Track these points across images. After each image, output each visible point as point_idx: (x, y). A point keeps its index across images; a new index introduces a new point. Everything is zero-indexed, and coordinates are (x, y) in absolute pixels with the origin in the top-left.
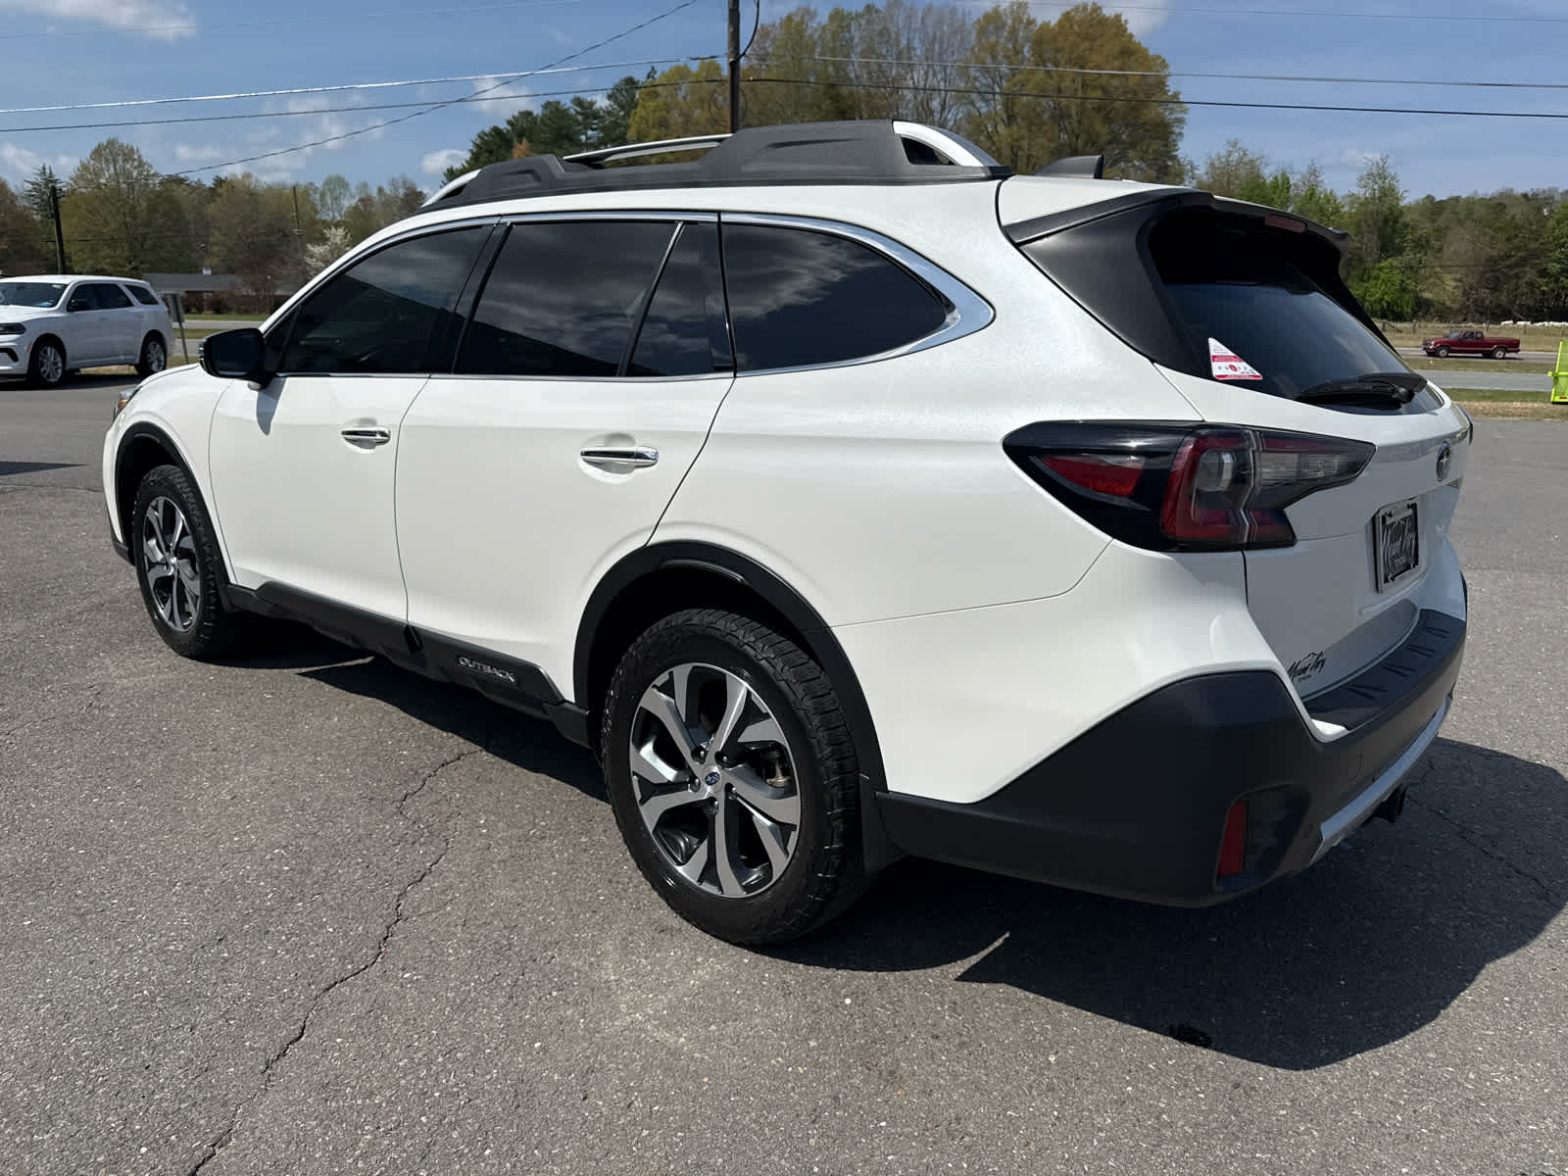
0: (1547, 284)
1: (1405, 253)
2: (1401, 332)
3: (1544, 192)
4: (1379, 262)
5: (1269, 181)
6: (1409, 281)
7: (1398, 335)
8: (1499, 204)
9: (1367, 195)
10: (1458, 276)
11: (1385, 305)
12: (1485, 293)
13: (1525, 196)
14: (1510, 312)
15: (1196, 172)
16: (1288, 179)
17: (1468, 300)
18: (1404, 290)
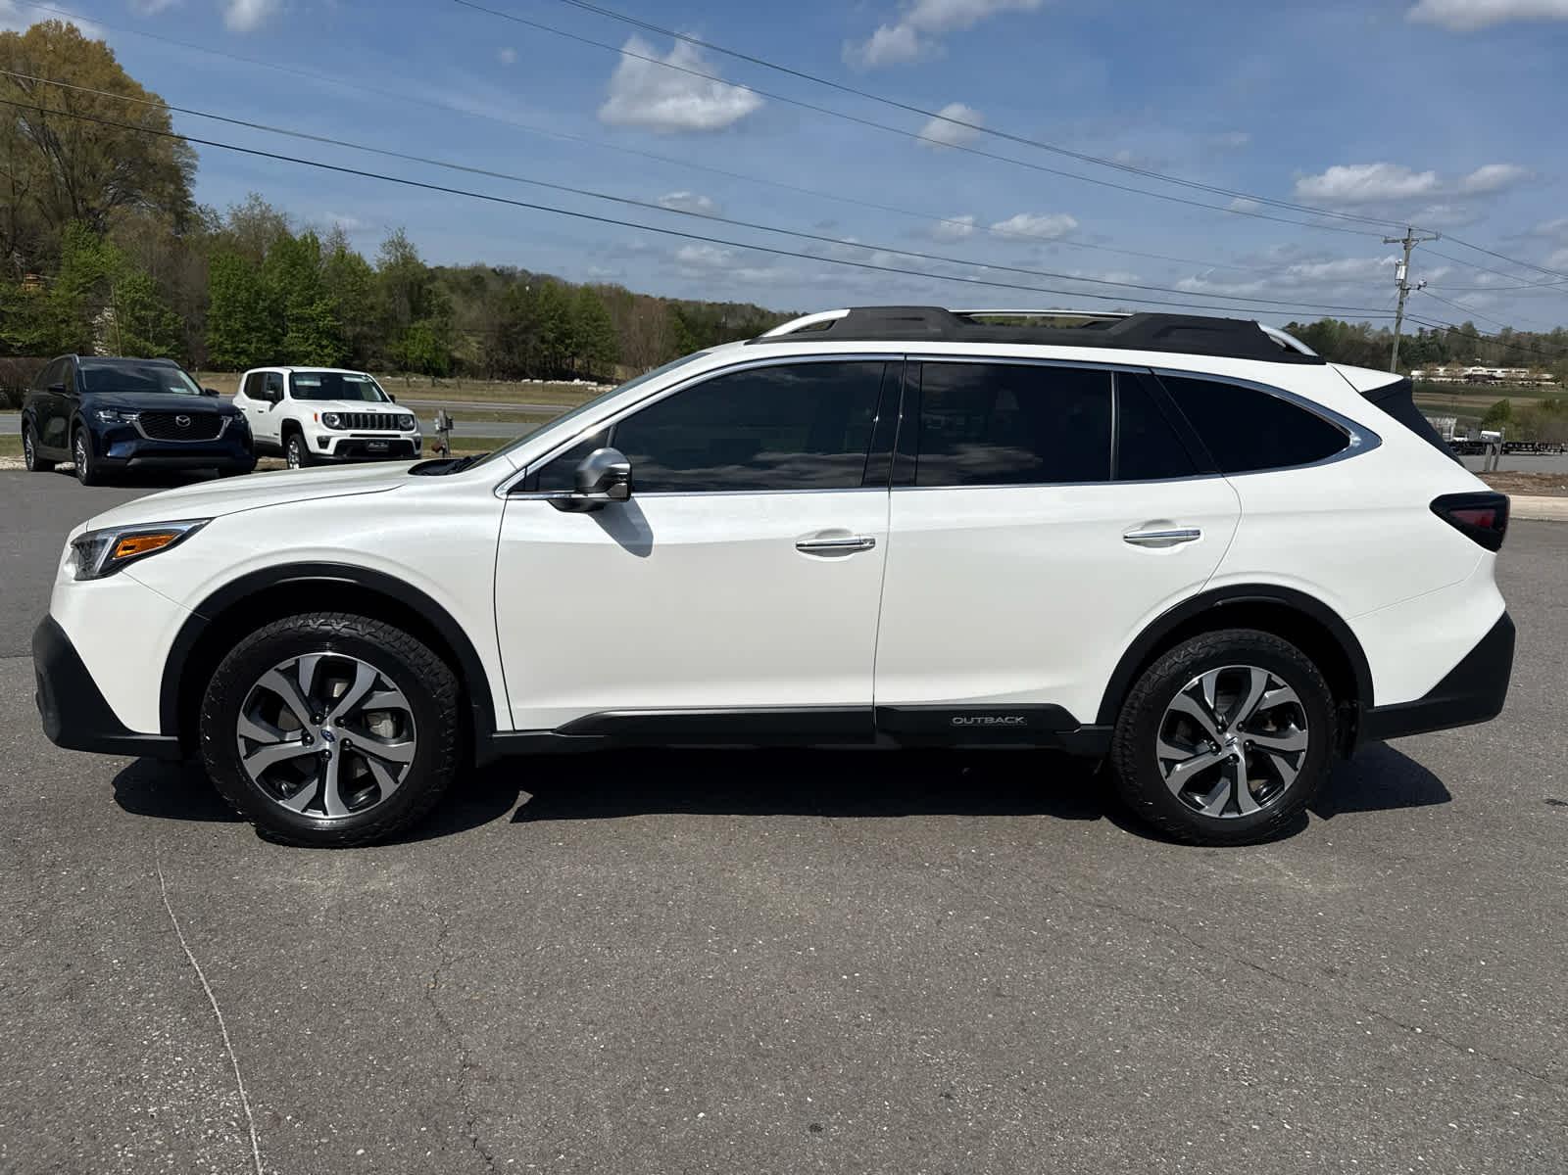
0: (547, 349)
1: (434, 316)
2: (447, 387)
3: (508, 269)
4: (413, 322)
5: (298, 238)
6: (441, 342)
7: (447, 390)
8: (479, 277)
9: (392, 260)
10: (480, 339)
11: (425, 361)
12: (501, 355)
13: (494, 270)
14: (524, 372)
15: (221, 221)
16: (317, 239)
17: (491, 360)
18: (437, 349)
